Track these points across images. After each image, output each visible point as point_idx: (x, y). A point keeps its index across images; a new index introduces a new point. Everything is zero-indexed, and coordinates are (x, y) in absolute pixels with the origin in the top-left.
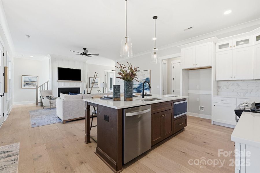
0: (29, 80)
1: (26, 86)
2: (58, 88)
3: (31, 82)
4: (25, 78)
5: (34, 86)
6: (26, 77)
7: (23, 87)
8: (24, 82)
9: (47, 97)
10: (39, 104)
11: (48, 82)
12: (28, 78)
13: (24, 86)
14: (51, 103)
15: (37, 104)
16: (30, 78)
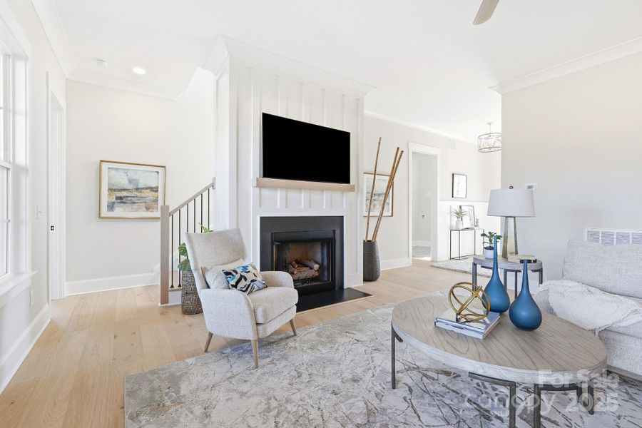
0: (130, 181)
1: (119, 211)
2: (262, 219)
3: (137, 189)
4: (113, 172)
5: (148, 209)
6: (116, 169)
7: (105, 213)
8: (110, 190)
9: (227, 274)
10: (176, 298)
11: (211, 189)
12: (126, 171)
13: (111, 207)
14: (260, 320)
15: (165, 299)
16: (131, 175)
